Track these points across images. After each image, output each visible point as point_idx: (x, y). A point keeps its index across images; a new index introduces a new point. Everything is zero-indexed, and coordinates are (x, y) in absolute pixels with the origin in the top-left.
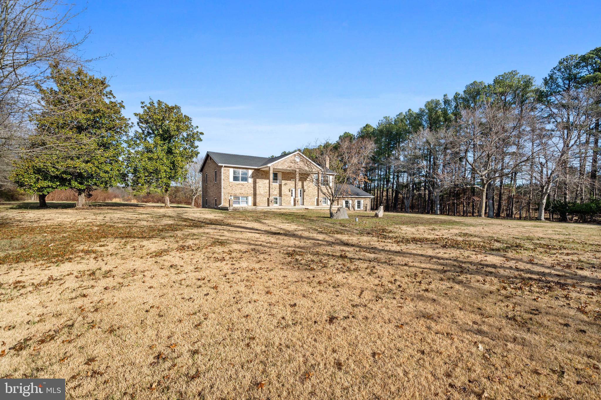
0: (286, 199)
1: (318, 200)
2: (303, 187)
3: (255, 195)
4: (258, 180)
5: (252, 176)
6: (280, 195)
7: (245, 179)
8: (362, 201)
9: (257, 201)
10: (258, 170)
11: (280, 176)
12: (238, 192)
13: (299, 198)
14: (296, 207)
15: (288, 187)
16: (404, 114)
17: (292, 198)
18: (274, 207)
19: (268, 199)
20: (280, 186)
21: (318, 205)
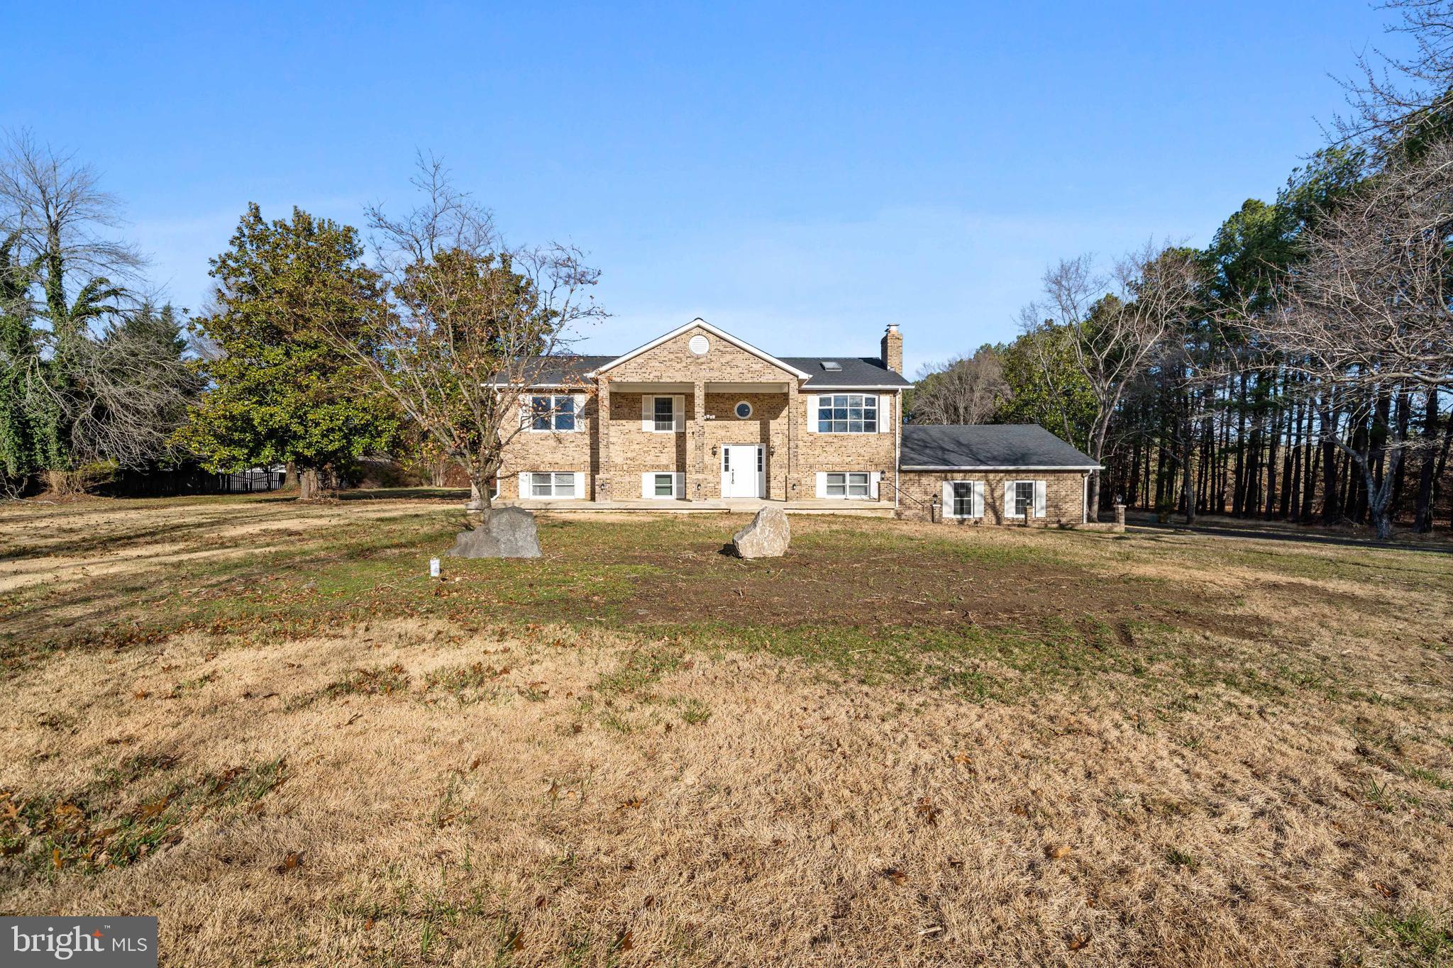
2: (766, 438)
3: (595, 467)
4: (604, 424)
5: (587, 413)
6: (681, 466)
7: (567, 422)
8: (1041, 486)
11: (678, 408)
12: (542, 460)
15: (710, 440)
20: (681, 438)
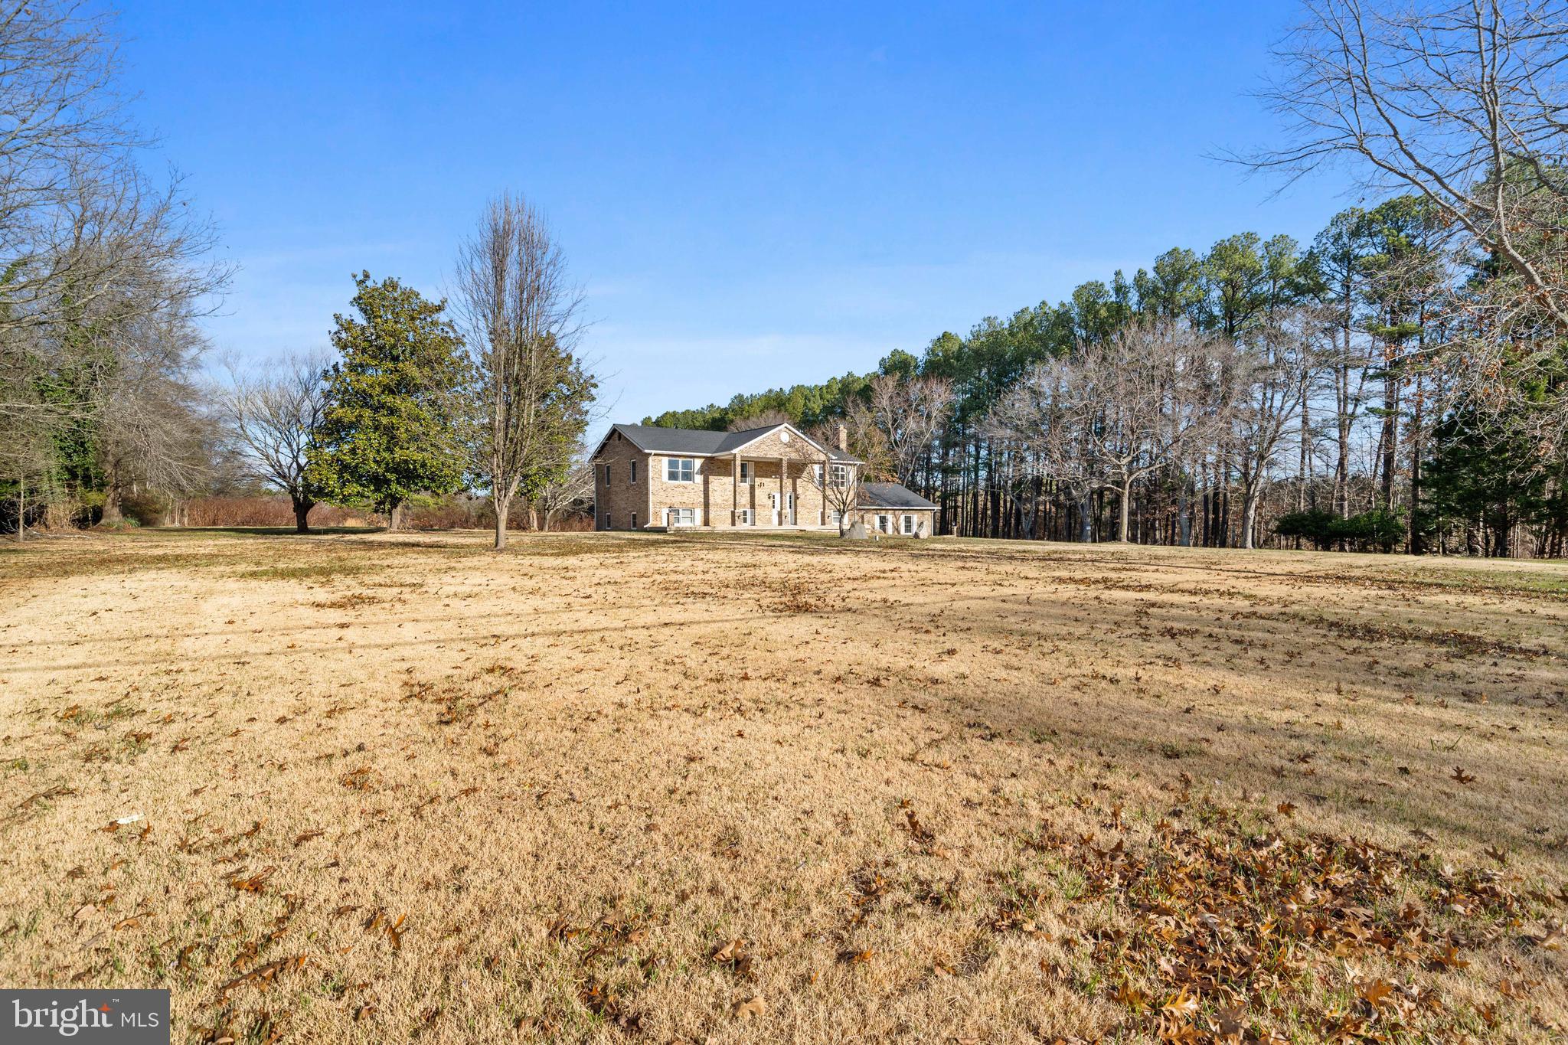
0: (763, 514)
1: (823, 514)
2: (795, 490)
3: (706, 505)
4: (711, 478)
5: (702, 471)
6: (753, 506)
7: (687, 476)
8: (915, 518)
9: (711, 516)
10: (712, 458)
11: (751, 471)
12: (676, 501)
13: (787, 511)
14: (784, 527)
15: (766, 490)
16: (1031, 310)
17: (775, 512)
18: (742, 527)
19: (733, 513)
20: (752, 487)
21: (823, 523)
